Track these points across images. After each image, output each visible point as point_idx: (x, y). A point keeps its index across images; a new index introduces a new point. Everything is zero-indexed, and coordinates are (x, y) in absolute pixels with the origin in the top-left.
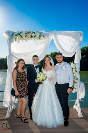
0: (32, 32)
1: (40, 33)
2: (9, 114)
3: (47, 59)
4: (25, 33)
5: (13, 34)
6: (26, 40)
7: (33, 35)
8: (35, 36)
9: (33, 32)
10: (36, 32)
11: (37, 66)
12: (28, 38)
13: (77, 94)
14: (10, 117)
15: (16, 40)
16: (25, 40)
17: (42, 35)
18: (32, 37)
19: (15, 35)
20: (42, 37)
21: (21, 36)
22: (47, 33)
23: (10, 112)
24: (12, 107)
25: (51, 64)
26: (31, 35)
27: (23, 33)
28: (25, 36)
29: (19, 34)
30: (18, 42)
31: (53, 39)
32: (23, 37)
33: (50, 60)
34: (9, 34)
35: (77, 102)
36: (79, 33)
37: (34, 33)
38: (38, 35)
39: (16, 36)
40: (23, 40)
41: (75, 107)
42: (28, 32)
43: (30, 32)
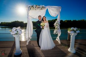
5: (29, 7)
7: (39, 7)
8: (40, 7)
13: (58, 34)
15: (31, 9)
18: (38, 8)
25: (46, 20)
32: (34, 8)
35: (58, 37)
38: (41, 7)
41: (56, 40)
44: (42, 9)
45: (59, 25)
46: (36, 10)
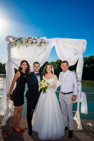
0: (33, 38)
1: (41, 39)
2: (5, 123)
4: (26, 39)
6: (27, 46)
7: (34, 41)
8: (36, 42)
9: (34, 38)
10: (37, 38)
11: (38, 74)
12: (28, 44)
14: (6, 125)
15: (16, 46)
17: (43, 42)
18: (32, 43)
19: (15, 40)
20: (43, 44)
21: (21, 41)
22: (49, 40)
23: (5, 120)
24: (8, 115)
26: (31, 41)
27: (24, 39)
28: (26, 42)
29: (20, 40)
30: (18, 48)
31: (54, 46)
32: (24, 43)
35: (78, 112)
36: (82, 41)
37: (35, 39)
38: (39, 42)
39: (16, 42)
40: (24, 46)
41: (75, 118)
42: (29, 38)
43: (31, 38)
44: (40, 45)
45: (80, 83)
46: (28, 47)
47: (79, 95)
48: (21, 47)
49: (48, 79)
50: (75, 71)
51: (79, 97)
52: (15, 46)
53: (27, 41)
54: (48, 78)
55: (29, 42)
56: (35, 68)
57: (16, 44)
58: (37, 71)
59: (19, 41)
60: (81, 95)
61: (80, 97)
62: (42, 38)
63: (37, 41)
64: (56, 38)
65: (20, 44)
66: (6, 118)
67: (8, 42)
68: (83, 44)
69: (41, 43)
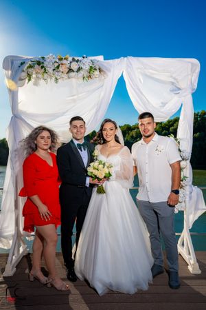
0: (70, 59)
1: (92, 61)
2: (13, 267)
3: (109, 126)
4: (54, 61)
5: (22, 64)
6: (56, 79)
7: (75, 66)
8: (79, 69)
9: (74, 60)
10: (80, 58)
11: (83, 145)
12: (60, 73)
13: (185, 216)
14: (15, 274)
15: (29, 80)
16: (54, 78)
18: (70, 70)
19: (27, 65)
21: (42, 68)
23: (13, 262)
24: (19, 250)
26: (68, 66)
27: (49, 60)
28: (54, 70)
29: (40, 63)
30: (36, 84)
32: (50, 71)
33: (116, 128)
34: (12, 63)
35: (185, 236)
36: (189, 62)
37: (77, 61)
38: (86, 67)
39: (30, 70)
40: (49, 80)
41: (179, 249)
42: (61, 59)
43: (66, 59)
44: (90, 77)
46: (59, 80)
47: (188, 193)
48: (42, 82)
49: (108, 157)
50: (175, 136)
51: (187, 199)
52: (27, 80)
53: (58, 67)
54: (107, 153)
55: (60, 69)
56: (75, 131)
57: (29, 76)
58: (79, 138)
59: (36, 66)
60: (191, 193)
61: (190, 198)
62: (93, 58)
63: (82, 66)
64: (126, 58)
65: (40, 76)
66: (14, 257)
67: (10, 72)
68: (193, 71)
69: (92, 69)
